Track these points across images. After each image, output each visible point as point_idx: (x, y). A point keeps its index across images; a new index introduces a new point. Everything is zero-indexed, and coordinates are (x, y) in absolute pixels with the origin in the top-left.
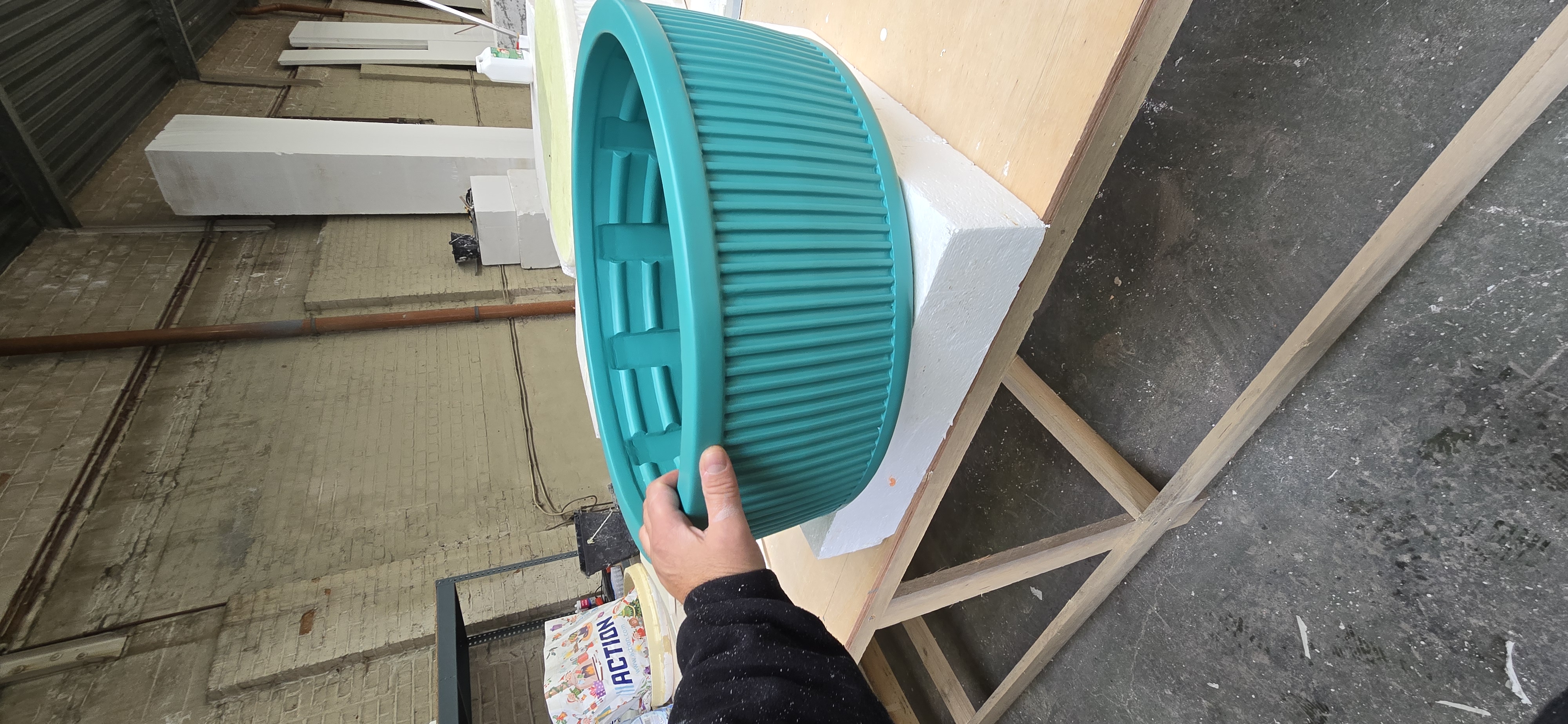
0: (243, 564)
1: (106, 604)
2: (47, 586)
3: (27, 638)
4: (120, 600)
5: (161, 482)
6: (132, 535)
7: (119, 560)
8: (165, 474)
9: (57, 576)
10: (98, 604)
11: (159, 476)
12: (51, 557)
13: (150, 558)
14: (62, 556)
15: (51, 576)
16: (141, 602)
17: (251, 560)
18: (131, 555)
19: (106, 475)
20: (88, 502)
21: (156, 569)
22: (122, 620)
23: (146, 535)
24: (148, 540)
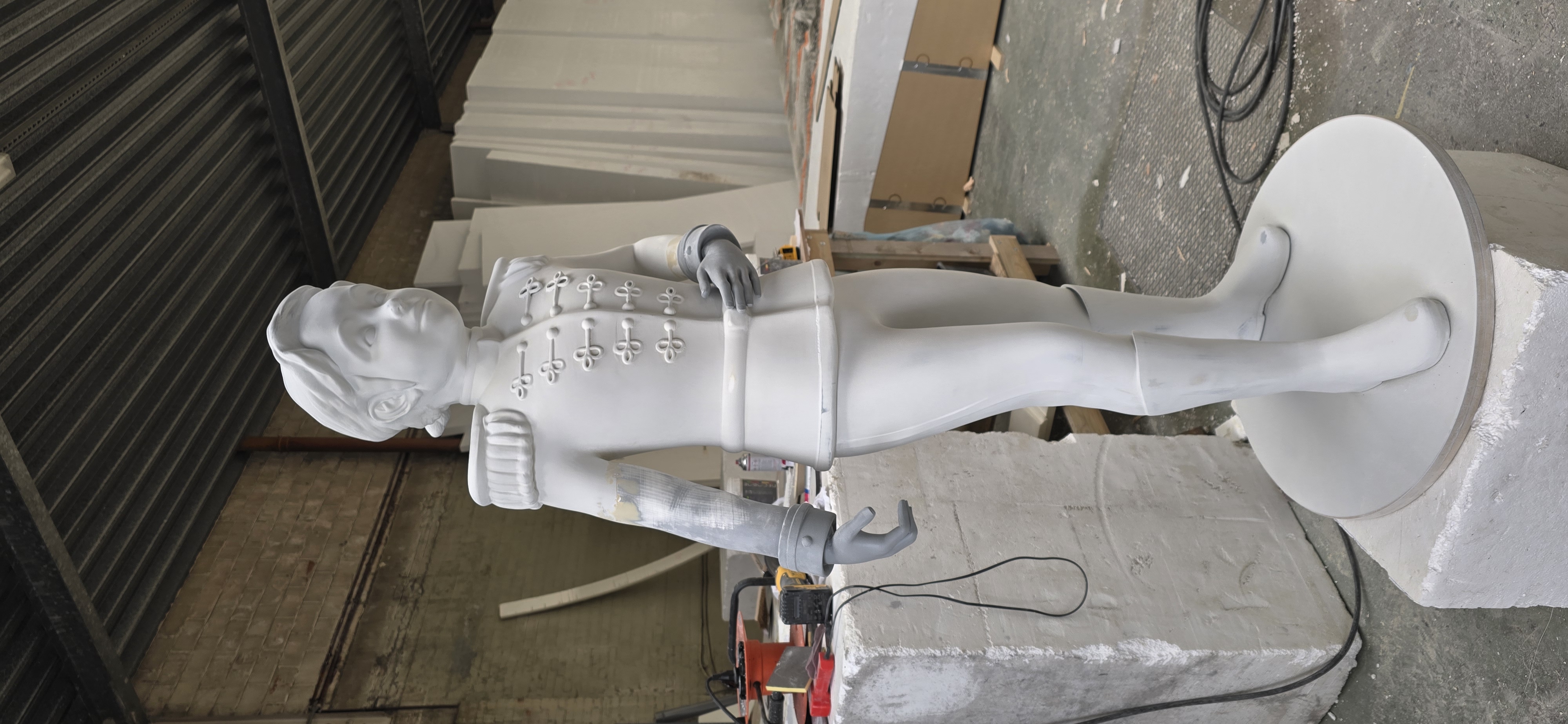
0: (468, 674)
1: (378, 687)
2: (341, 664)
3: (331, 703)
4: (386, 686)
5: (412, 587)
6: (393, 632)
7: (386, 651)
8: (415, 581)
9: (347, 657)
10: (372, 687)
11: (410, 581)
12: (343, 639)
13: (405, 655)
14: (348, 641)
15: (343, 656)
16: (400, 691)
17: (474, 671)
18: (393, 649)
19: (375, 574)
20: (364, 597)
21: (410, 664)
22: (388, 703)
23: (402, 633)
24: (404, 639)
